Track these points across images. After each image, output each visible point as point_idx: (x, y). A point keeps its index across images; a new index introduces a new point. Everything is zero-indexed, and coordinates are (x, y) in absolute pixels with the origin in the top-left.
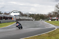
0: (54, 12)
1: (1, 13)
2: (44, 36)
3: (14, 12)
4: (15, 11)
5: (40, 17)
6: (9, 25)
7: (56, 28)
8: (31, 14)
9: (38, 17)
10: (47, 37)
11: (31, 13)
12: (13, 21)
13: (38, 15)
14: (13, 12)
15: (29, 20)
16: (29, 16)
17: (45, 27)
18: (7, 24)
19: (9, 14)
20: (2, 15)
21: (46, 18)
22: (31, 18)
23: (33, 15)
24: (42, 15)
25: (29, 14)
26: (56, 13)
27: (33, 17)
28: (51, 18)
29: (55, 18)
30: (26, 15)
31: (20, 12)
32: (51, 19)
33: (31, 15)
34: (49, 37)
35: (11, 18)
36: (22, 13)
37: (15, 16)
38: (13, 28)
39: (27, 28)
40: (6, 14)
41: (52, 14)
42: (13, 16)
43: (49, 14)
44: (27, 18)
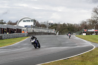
0: (90, 21)
1: (4, 22)
2: (74, 61)
3: (24, 21)
4: (25, 19)
5: (68, 29)
6: (15, 42)
7: (95, 47)
8: (52, 24)
9: (64, 29)
10: (79, 62)
11: (52, 22)
12: (23, 36)
13: (64, 25)
14: (22, 21)
15: (49, 34)
16: (49, 28)
17: (76, 46)
18: (12, 40)
19: (16, 24)
20: (5, 26)
21: (78, 31)
22: (53, 31)
23: (56, 25)
24: (72, 25)
25: (50, 24)
26: (94, 22)
27: (56, 30)
28: (85, 30)
29: (93, 30)
30: (44, 26)
31: (35, 21)
32: (85, 32)
33: (52, 26)
34: (82, 61)
35: (19, 31)
36: (38, 22)
37: (26, 27)
38: (22, 47)
39: (46, 47)
40: (10, 23)
41: (88, 23)
42: (23, 27)
43: (83, 24)
44: (46, 31)
